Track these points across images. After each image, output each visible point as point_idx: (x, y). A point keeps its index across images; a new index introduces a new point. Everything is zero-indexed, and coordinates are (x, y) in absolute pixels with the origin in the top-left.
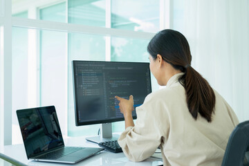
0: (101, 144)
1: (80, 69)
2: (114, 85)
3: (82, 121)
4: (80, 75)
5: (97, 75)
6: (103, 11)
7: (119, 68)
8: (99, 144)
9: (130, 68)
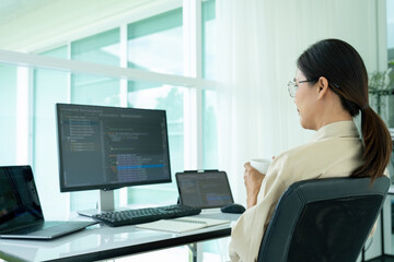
0: (96, 217)
1: (67, 115)
2: (115, 138)
3: (70, 186)
4: (67, 122)
5: (91, 123)
6: (117, 59)
7: (123, 116)
8: (93, 217)
9: (139, 117)
